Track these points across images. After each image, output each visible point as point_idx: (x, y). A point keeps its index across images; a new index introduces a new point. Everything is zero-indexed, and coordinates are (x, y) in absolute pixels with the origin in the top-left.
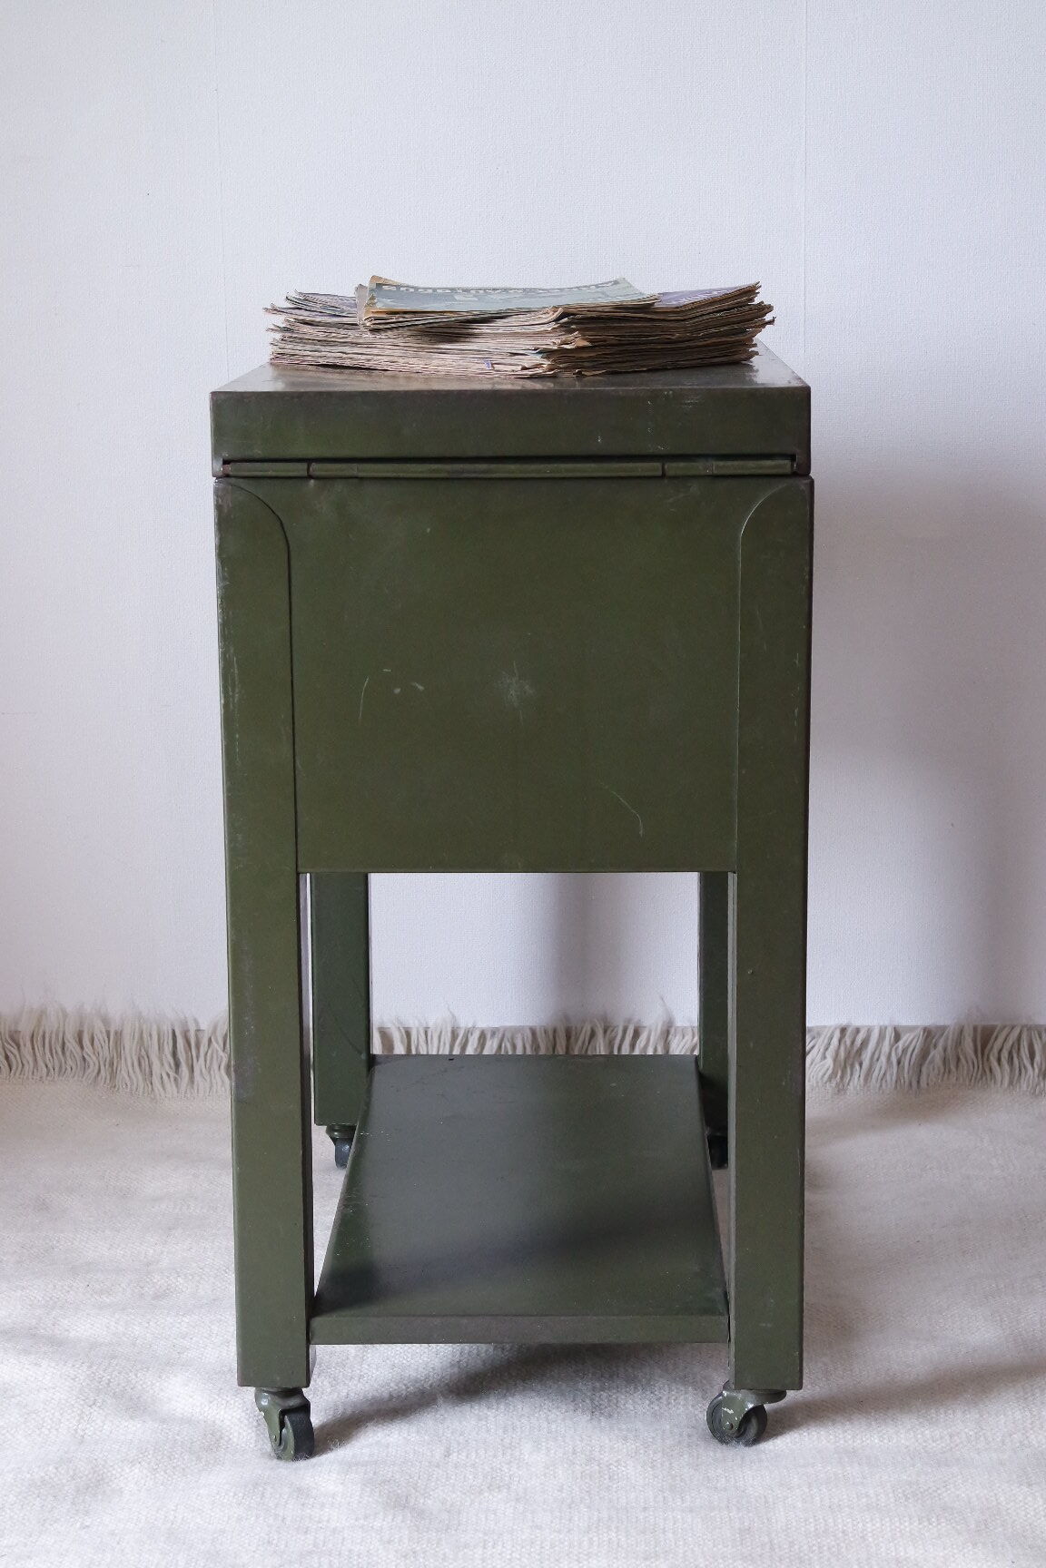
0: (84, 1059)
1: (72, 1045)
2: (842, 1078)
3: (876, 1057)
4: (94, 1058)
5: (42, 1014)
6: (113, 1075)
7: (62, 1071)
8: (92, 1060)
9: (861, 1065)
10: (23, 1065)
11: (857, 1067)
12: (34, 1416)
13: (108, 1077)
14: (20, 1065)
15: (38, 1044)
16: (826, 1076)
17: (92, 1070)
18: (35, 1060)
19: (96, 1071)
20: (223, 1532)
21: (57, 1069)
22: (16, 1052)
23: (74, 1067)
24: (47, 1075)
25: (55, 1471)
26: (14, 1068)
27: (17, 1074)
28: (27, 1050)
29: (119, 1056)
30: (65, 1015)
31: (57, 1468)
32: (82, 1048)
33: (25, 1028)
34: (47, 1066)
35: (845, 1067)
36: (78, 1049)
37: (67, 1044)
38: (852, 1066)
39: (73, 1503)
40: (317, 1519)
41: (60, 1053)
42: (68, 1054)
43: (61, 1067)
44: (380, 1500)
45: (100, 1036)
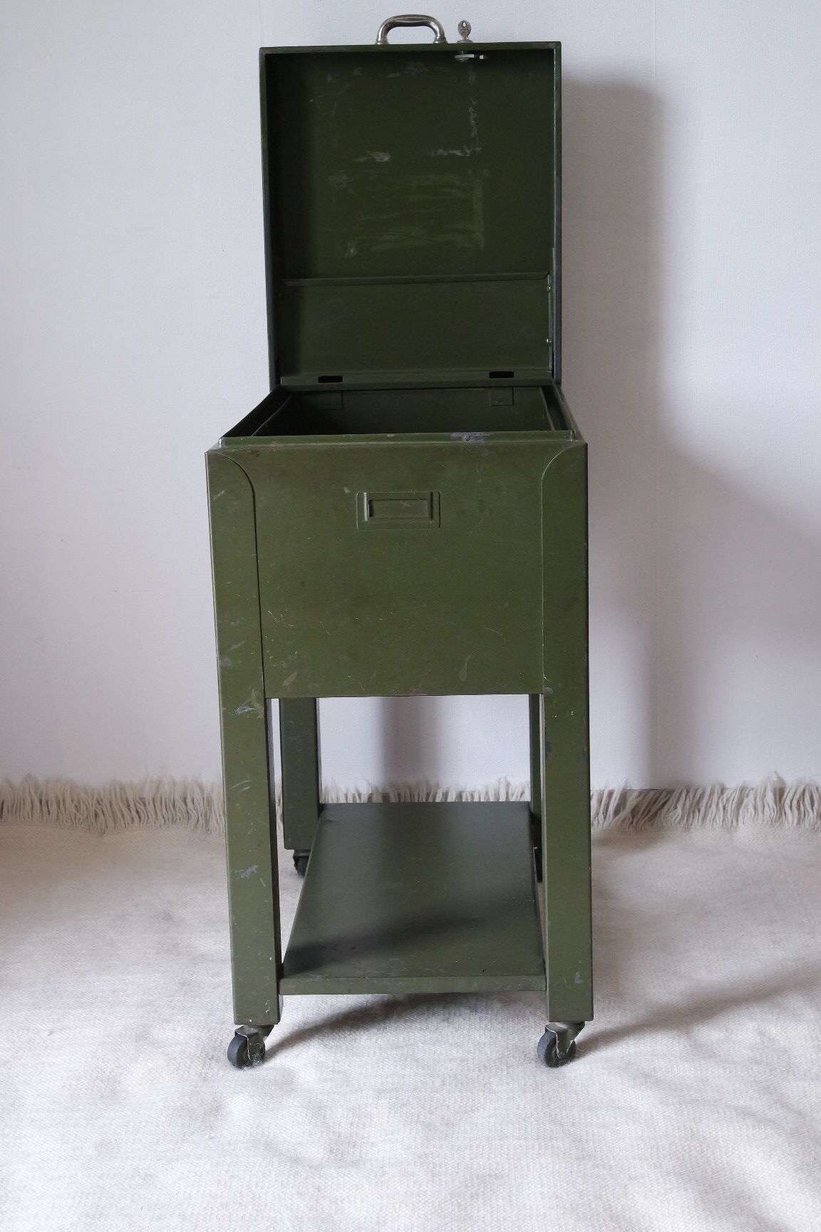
0: (188, 812)
1: (179, 804)
2: (687, 820)
3: (709, 804)
4: (194, 812)
5: (159, 785)
6: (207, 822)
7: (174, 821)
8: (193, 813)
9: (699, 811)
10: (148, 817)
11: (697, 812)
12: (173, 1062)
13: (204, 824)
14: (147, 818)
15: (158, 804)
16: (678, 819)
17: (193, 820)
18: (156, 813)
19: (196, 819)
20: (300, 1143)
21: (170, 820)
22: (143, 808)
23: (182, 819)
24: (165, 823)
25: (189, 1100)
26: (143, 818)
27: (145, 823)
28: (150, 807)
29: (210, 810)
30: (174, 783)
31: (190, 1098)
32: (186, 805)
33: (148, 795)
34: (163, 817)
35: (689, 812)
36: (185, 807)
37: (176, 803)
38: (694, 812)
39: (202, 1121)
40: (361, 1136)
41: (171, 807)
42: (177, 809)
43: (173, 818)
44: (400, 1119)
45: (198, 797)
